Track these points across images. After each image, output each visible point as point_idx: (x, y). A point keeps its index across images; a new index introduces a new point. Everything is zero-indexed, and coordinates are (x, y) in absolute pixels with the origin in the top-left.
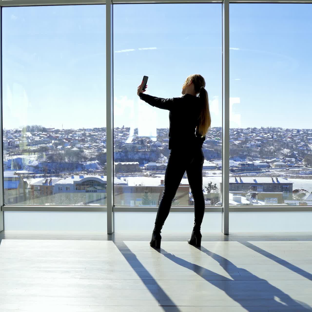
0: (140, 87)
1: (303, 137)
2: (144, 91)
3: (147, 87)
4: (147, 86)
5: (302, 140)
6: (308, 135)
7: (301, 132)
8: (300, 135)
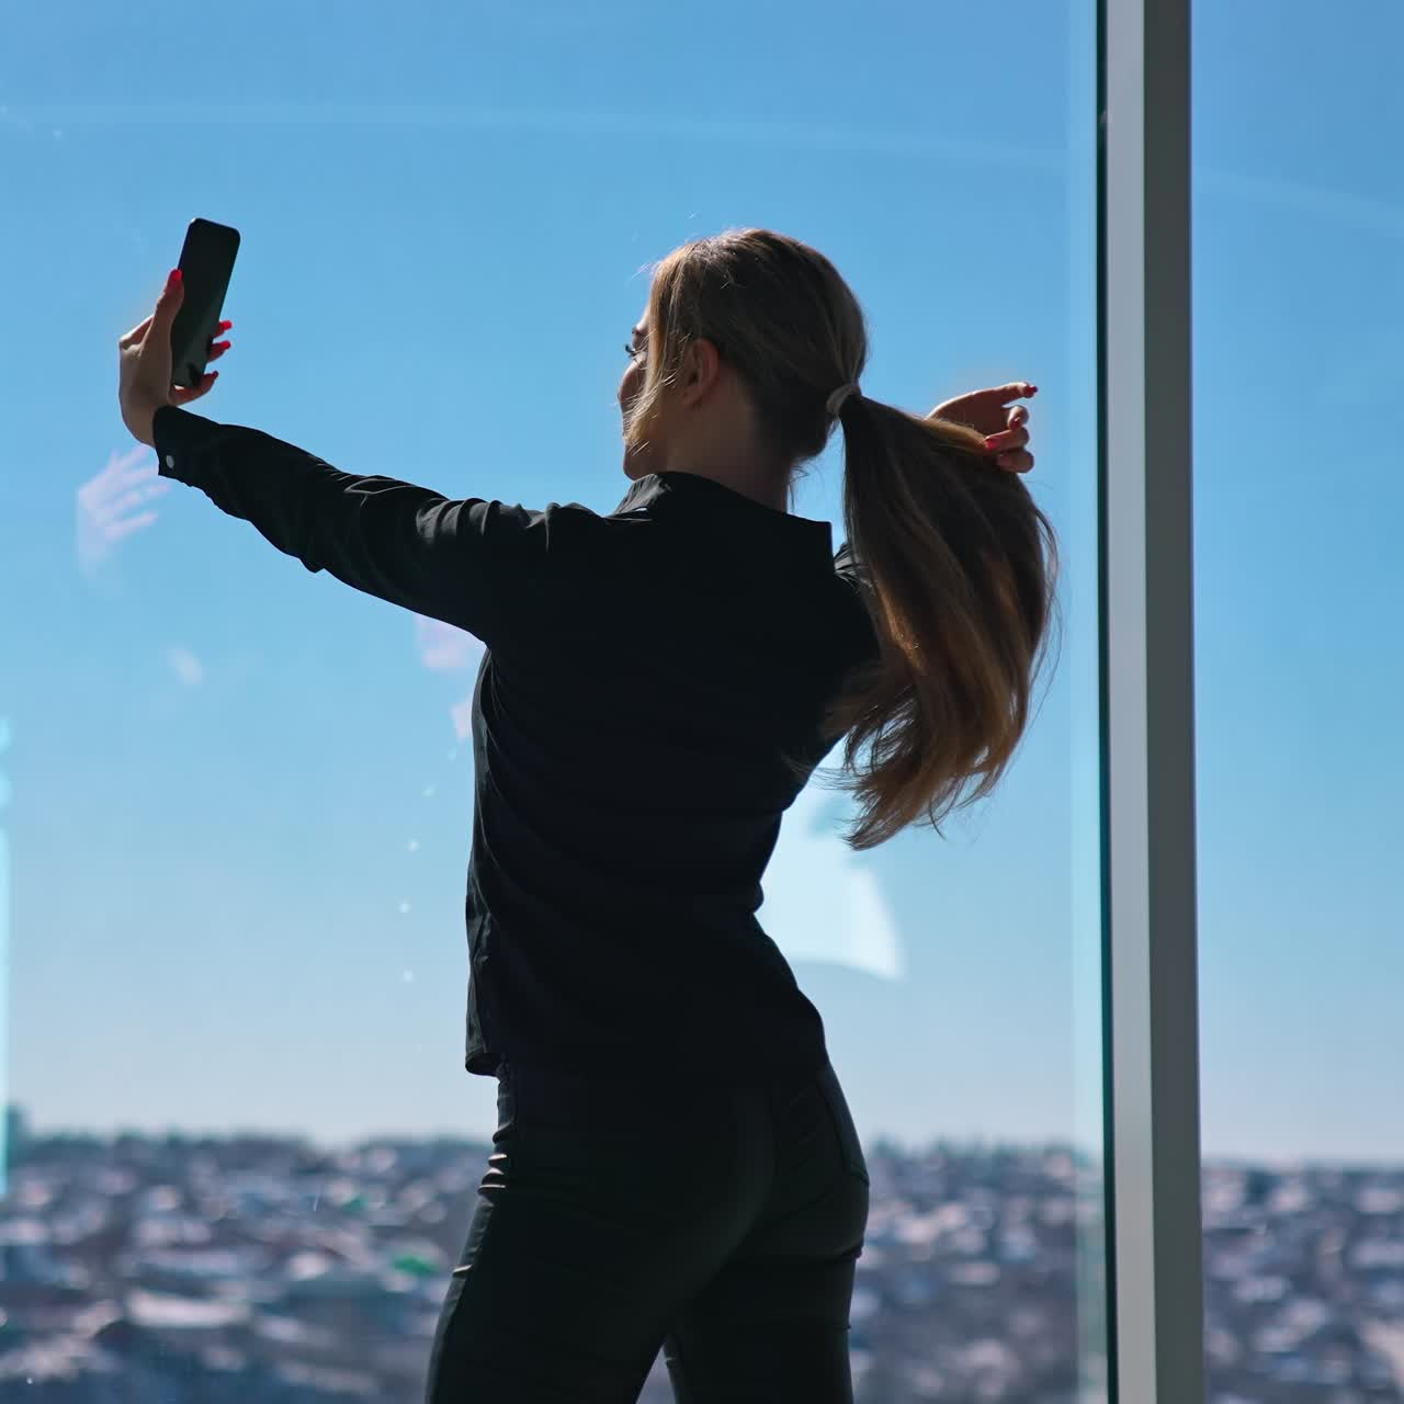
0: (151, 335)
1: (1310, 1244)
2: (200, 383)
3: (226, 345)
4: (227, 325)
5: (1304, 1282)
6: (1361, 1226)
7: (1289, 1200)
8: (1275, 1224)
